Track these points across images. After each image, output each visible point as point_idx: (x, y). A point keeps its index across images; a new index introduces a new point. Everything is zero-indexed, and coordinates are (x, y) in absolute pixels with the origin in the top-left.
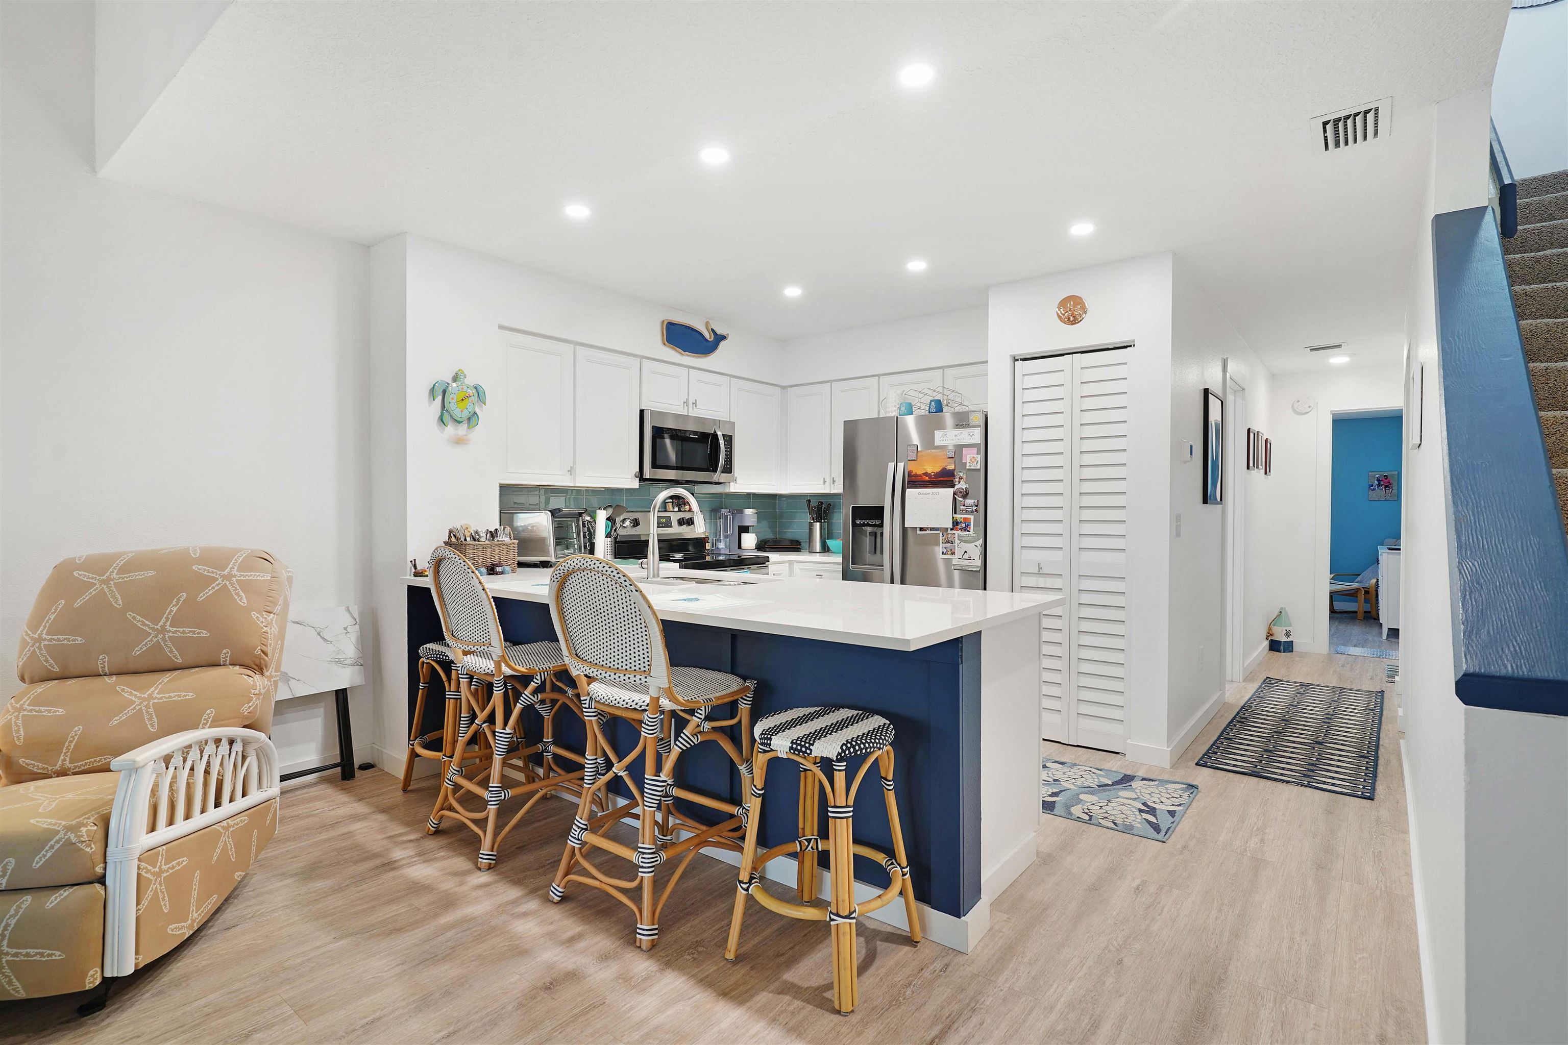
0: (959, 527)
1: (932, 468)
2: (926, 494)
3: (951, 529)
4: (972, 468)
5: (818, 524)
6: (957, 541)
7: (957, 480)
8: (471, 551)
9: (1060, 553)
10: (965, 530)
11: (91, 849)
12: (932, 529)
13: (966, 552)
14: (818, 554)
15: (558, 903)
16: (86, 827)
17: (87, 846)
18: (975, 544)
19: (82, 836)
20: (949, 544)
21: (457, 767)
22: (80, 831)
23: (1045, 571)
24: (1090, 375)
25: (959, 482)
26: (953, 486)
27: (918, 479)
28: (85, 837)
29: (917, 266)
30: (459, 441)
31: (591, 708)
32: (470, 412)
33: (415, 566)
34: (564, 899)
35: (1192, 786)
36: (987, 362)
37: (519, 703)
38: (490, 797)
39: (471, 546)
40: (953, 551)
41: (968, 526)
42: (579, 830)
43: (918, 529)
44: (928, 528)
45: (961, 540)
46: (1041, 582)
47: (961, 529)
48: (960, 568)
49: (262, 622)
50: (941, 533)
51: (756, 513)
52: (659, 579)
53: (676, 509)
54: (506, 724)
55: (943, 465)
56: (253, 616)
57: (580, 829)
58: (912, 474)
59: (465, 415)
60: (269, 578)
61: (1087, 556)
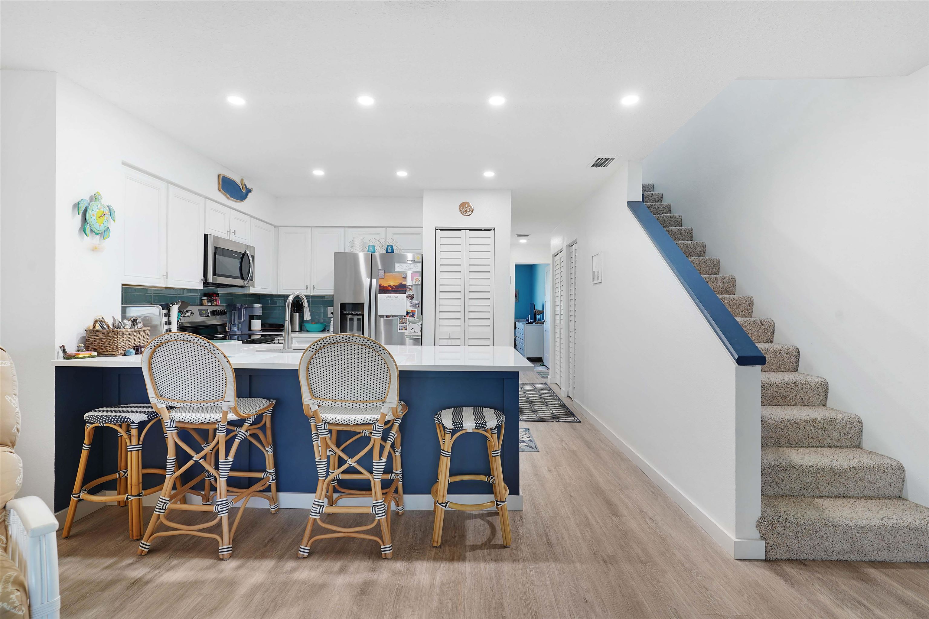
0: (409, 315)
1: (393, 283)
2: (390, 297)
3: (405, 316)
4: (416, 284)
5: (297, 314)
6: (408, 323)
7: (408, 290)
8: (121, 337)
9: (459, 327)
10: (412, 317)
11: (23, 611)
12: (393, 316)
13: (413, 328)
14: (297, 333)
15: (308, 557)
16: (13, 594)
17: (19, 610)
18: (418, 324)
19: (14, 602)
20: (403, 324)
21: (168, 497)
22: (11, 599)
23: (451, 337)
24: (473, 241)
25: (409, 291)
26: (405, 293)
27: (386, 288)
28: (17, 602)
29: (402, 174)
30: (94, 249)
31: (326, 429)
32: (105, 227)
33: (64, 351)
34: (311, 554)
35: (527, 429)
36: (422, 227)
37: (237, 439)
38: (220, 509)
39: (121, 332)
40: (405, 328)
41: (414, 314)
42: (319, 508)
43: (385, 317)
44: (391, 316)
45: (410, 322)
46: (450, 342)
47: (410, 316)
48: (410, 337)
49: (14, 404)
50: (399, 319)
51: (262, 307)
52: (292, 350)
53: (210, 304)
54: (227, 455)
55: (401, 282)
56: (7, 399)
57: (320, 506)
58: (382, 286)
59: (102, 228)
60: (9, 365)
61: (472, 329)
